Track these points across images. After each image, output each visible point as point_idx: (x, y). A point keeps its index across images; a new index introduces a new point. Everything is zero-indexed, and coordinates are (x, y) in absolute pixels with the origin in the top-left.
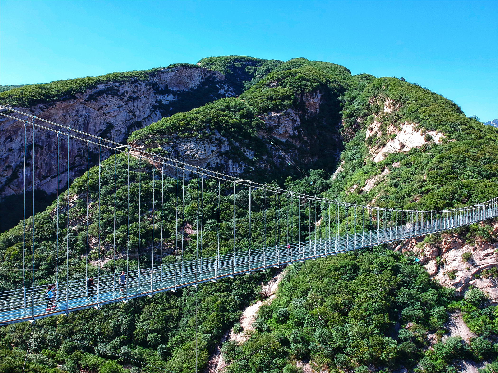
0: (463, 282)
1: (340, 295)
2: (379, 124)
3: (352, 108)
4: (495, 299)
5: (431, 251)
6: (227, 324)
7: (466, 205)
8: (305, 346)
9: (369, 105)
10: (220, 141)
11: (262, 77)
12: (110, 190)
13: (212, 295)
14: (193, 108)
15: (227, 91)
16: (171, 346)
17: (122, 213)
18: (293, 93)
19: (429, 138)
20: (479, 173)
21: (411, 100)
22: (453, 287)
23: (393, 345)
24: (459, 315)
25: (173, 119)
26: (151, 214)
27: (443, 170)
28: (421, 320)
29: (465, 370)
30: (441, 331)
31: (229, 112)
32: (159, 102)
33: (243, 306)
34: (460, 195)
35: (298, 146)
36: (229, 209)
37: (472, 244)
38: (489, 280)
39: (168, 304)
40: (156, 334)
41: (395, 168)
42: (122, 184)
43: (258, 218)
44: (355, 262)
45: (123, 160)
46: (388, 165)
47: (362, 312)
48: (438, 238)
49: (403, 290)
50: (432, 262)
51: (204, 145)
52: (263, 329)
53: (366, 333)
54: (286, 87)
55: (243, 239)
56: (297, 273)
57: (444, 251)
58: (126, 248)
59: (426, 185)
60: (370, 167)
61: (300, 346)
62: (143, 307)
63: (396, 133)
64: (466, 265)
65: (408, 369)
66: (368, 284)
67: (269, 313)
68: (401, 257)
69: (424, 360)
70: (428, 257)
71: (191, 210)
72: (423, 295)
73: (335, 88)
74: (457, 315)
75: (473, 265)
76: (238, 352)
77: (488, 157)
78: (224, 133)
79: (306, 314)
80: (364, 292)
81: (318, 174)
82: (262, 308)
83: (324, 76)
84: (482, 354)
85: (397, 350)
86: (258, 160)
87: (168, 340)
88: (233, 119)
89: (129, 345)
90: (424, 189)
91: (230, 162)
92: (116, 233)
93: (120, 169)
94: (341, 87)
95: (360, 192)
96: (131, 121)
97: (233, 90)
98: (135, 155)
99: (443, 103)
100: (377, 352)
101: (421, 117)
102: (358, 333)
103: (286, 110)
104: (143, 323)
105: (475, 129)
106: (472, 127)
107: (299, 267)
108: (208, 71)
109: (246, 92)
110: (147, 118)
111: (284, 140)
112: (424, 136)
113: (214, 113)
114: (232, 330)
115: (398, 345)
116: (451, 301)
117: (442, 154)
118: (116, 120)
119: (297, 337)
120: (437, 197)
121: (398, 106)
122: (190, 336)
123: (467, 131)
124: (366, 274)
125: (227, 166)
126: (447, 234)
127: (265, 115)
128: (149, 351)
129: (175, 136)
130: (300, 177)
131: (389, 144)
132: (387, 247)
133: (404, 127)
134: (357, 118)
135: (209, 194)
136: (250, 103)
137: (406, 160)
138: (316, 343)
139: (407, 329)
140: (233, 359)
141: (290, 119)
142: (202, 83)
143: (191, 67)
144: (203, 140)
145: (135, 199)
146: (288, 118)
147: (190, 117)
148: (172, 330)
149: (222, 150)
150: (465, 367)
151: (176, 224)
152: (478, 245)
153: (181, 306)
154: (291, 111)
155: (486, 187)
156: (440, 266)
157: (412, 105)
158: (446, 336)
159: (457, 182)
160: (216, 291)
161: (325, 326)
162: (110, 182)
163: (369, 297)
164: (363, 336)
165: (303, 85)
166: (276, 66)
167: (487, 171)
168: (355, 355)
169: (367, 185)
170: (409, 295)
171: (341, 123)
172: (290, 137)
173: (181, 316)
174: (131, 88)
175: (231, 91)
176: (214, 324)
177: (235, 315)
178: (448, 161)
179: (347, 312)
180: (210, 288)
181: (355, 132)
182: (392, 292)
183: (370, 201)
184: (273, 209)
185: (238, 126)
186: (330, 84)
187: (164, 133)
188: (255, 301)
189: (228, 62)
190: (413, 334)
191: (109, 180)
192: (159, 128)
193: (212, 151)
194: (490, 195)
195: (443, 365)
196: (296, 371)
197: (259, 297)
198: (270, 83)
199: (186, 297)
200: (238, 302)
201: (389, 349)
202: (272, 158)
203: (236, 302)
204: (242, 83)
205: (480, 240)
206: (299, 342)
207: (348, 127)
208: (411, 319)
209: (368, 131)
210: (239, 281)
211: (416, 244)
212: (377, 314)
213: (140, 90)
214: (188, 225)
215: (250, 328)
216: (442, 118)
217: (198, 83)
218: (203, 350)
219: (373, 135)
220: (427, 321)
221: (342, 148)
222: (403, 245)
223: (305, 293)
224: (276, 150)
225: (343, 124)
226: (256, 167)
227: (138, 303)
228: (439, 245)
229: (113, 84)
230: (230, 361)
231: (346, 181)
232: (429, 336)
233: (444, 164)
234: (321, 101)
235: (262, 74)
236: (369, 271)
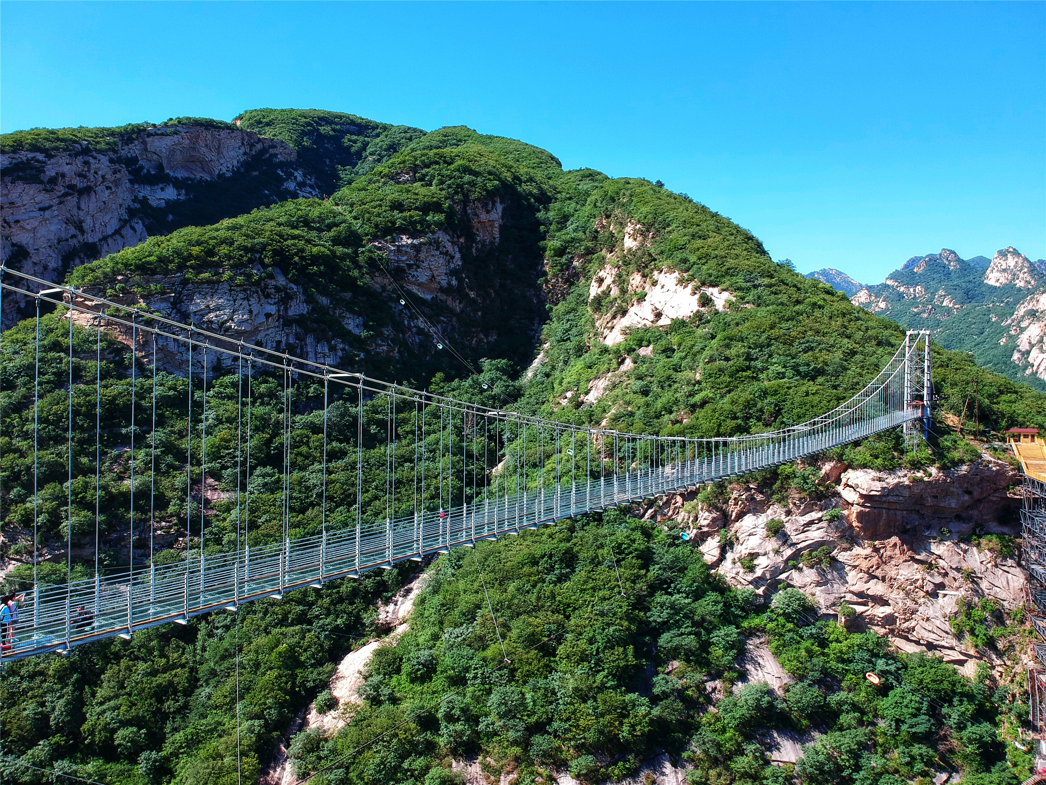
0: (768, 576)
1: (541, 614)
2: (615, 271)
3: (563, 237)
4: (827, 607)
5: (710, 518)
6: (301, 695)
7: (772, 428)
8: (470, 726)
9: (597, 232)
10: (286, 293)
11: (379, 161)
12: (19, 403)
13: (268, 633)
14: (222, 219)
15: (301, 185)
16: (171, 753)
17: (49, 456)
18: (446, 198)
19: (706, 301)
20: (795, 368)
21: (674, 226)
22: (751, 586)
23: (643, 708)
24: (762, 640)
25: (174, 241)
26: (119, 456)
27: (731, 363)
28: (693, 654)
29: (779, 749)
30: (731, 673)
31: (306, 229)
32: (140, 202)
33: (337, 653)
34: (761, 410)
35: (458, 310)
36: (307, 444)
37: (783, 503)
38: (814, 570)
39: (164, 660)
40: (135, 729)
41: (644, 357)
42: (48, 387)
43: (372, 461)
44: (568, 545)
45: (51, 330)
46: (630, 351)
47: (584, 646)
48: (722, 493)
49: (660, 598)
50: (713, 538)
51: (249, 300)
52: (382, 698)
53: (590, 688)
54: (431, 185)
55: (339, 509)
56: (453, 575)
57: (733, 517)
58: (59, 537)
59: (701, 390)
60: (597, 356)
61: (459, 727)
62: (103, 671)
63: (646, 289)
64: (772, 544)
65: (671, 755)
66: (594, 589)
67: (394, 662)
68: (655, 532)
69: (700, 734)
70: (705, 529)
71: (217, 447)
72: (696, 604)
73: (531, 194)
74: (758, 641)
75: (784, 543)
76: (326, 752)
77: (811, 339)
78: (294, 275)
79: (472, 658)
80: (587, 606)
81: (497, 369)
82: (379, 653)
83: (509, 168)
84: (809, 717)
85: (650, 719)
86: (372, 336)
87: (163, 739)
88: (315, 245)
89: (71, 758)
90: (698, 398)
91: (310, 340)
92: (35, 501)
93: (44, 351)
94: (543, 193)
95: (579, 405)
96: (73, 242)
97: (316, 183)
98: (82, 320)
99: (732, 234)
100: (612, 725)
101: (693, 258)
102: (576, 689)
103: (433, 233)
104: (104, 707)
105: (787, 285)
106: (782, 281)
107: (457, 562)
108: (259, 140)
109: (345, 188)
110: (111, 236)
111: (429, 297)
112: (697, 296)
113: (272, 231)
114: (313, 705)
115: (652, 708)
116: (748, 614)
117: (728, 332)
118: (34, 238)
119: (454, 708)
120: (721, 415)
121: (650, 236)
122: (216, 728)
123: (773, 289)
124: (589, 568)
125: (302, 349)
126: (738, 484)
127: (386, 241)
128: (120, 767)
129: (178, 280)
130: (463, 374)
131: (632, 310)
132: (629, 512)
133: (662, 278)
134: (572, 258)
135: (260, 410)
136: (354, 214)
137: (664, 342)
138: (492, 718)
139: (668, 673)
140: (315, 769)
141: (441, 253)
142: (245, 164)
143: (219, 128)
144: (245, 290)
145: (80, 423)
146: (437, 249)
147: (215, 238)
148: (174, 718)
149: (290, 313)
150: (778, 743)
151: (180, 479)
152: (794, 504)
153: (195, 662)
154: (443, 237)
155: (807, 395)
156: (726, 547)
157: (676, 235)
158: (740, 684)
159: (755, 386)
160: (277, 624)
161: (510, 681)
162: (19, 382)
163: (596, 614)
164: (586, 695)
165: (467, 183)
166: (410, 139)
167: (808, 365)
168: (568, 736)
169: (592, 392)
170: (672, 606)
171: (543, 265)
172: (442, 290)
173: (194, 683)
174: (74, 167)
175: (311, 186)
176: (272, 697)
177: (319, 674)
178: (740, 344)
179: (555, 649)
180: (263, 619)
181: (570, 286)
182: (641, 603)
183: (598, 423)
184: (404, 442)
185: (329, 262)
186: (520, 185)
187: (154, 272)
188: (364, 640)
189: (306, 123)
190: (679, 684)
191: (17, 378)
192: (140, 260)
193: (268, 316)
194: (815, 409)
195: (736, 741)
196: (452, 781)
197: (372, 631)
198: (397, 174)
199: (205, 640)
200: (327, 644)
201: (636, 716)
202: (404, 333)
203: (321, 646)
204: (336, 170)
205: (797, 496)
206: (458, 720)
207: (555, 276)
208: (674, 653)
209: (594, 284)
210: (327, 600)
211: (683, 505)
212: (612, 648)
213: (96, 173)
214: (210, 481)
215: (352, 698)
216: (730, 263)
217: (235, 163)
218: (247, 756)
219: (603, 292)
220: (704, 655)
221: (545, 317)
222: (660, 507)
223: (470, 616)
224: (412, 317)
225: (547, 269)
226: (367, 352)
227: (90, 661)
228: (724, 506)
229: (30, 155)
230: (309, 774)
231: (552, 383)
232: (709, 686)
233: (732, 352)
234: (502, 218)
235: (379, 155)
236: (596, 562)
